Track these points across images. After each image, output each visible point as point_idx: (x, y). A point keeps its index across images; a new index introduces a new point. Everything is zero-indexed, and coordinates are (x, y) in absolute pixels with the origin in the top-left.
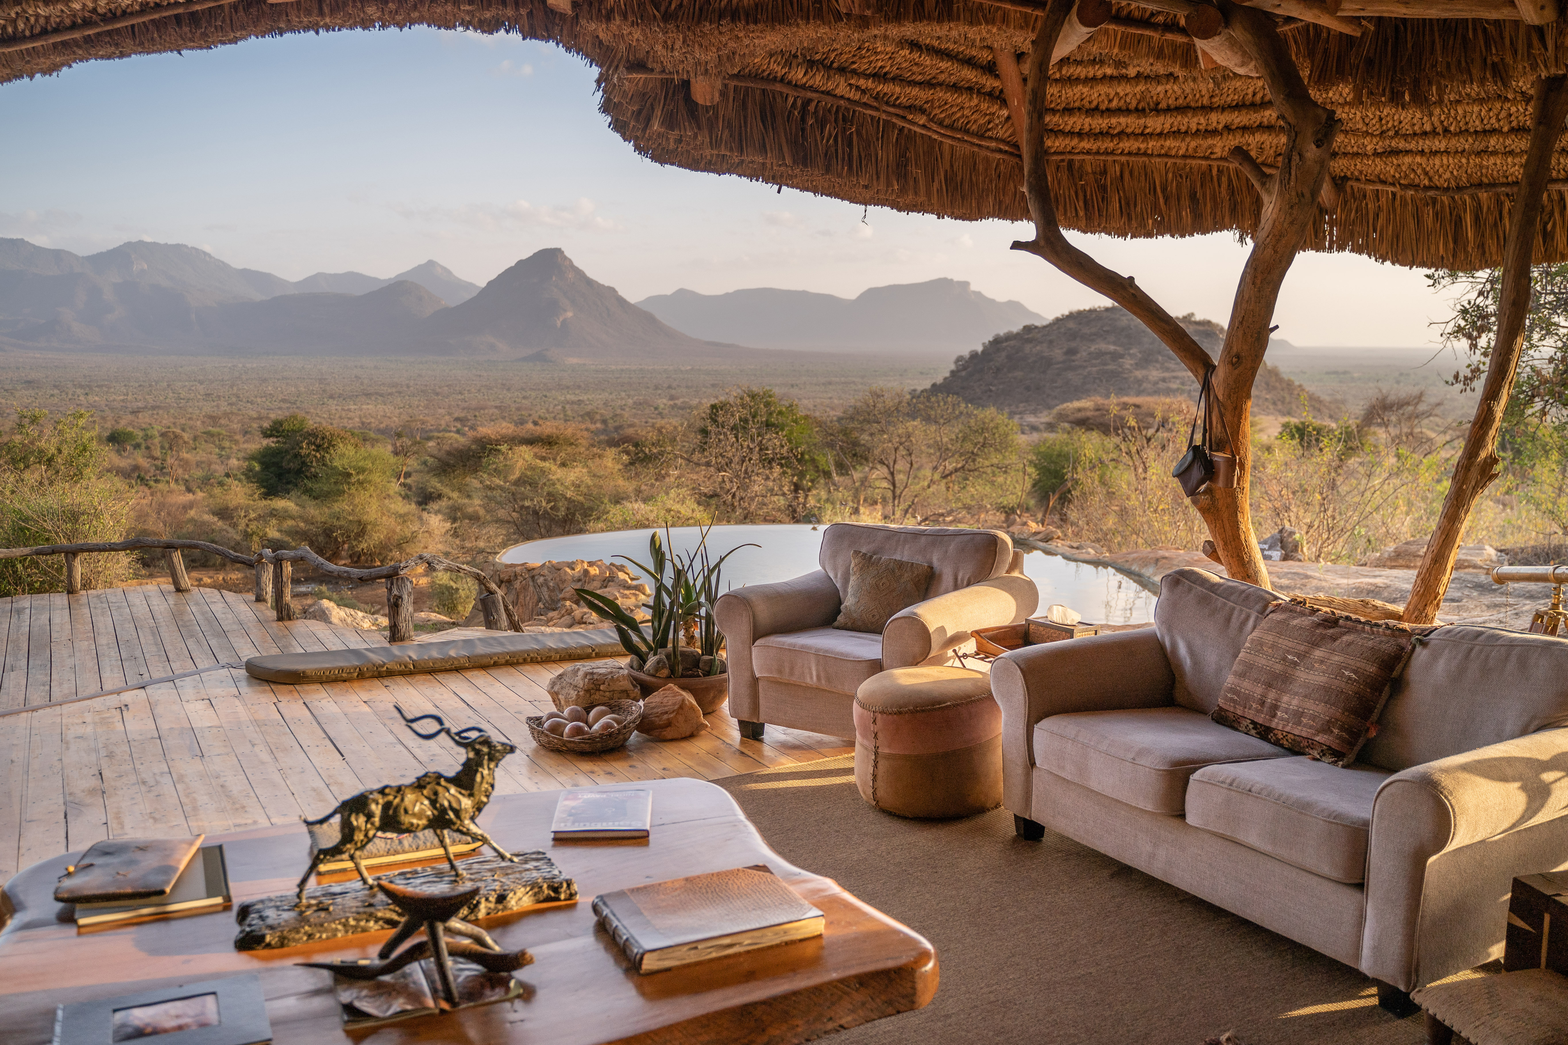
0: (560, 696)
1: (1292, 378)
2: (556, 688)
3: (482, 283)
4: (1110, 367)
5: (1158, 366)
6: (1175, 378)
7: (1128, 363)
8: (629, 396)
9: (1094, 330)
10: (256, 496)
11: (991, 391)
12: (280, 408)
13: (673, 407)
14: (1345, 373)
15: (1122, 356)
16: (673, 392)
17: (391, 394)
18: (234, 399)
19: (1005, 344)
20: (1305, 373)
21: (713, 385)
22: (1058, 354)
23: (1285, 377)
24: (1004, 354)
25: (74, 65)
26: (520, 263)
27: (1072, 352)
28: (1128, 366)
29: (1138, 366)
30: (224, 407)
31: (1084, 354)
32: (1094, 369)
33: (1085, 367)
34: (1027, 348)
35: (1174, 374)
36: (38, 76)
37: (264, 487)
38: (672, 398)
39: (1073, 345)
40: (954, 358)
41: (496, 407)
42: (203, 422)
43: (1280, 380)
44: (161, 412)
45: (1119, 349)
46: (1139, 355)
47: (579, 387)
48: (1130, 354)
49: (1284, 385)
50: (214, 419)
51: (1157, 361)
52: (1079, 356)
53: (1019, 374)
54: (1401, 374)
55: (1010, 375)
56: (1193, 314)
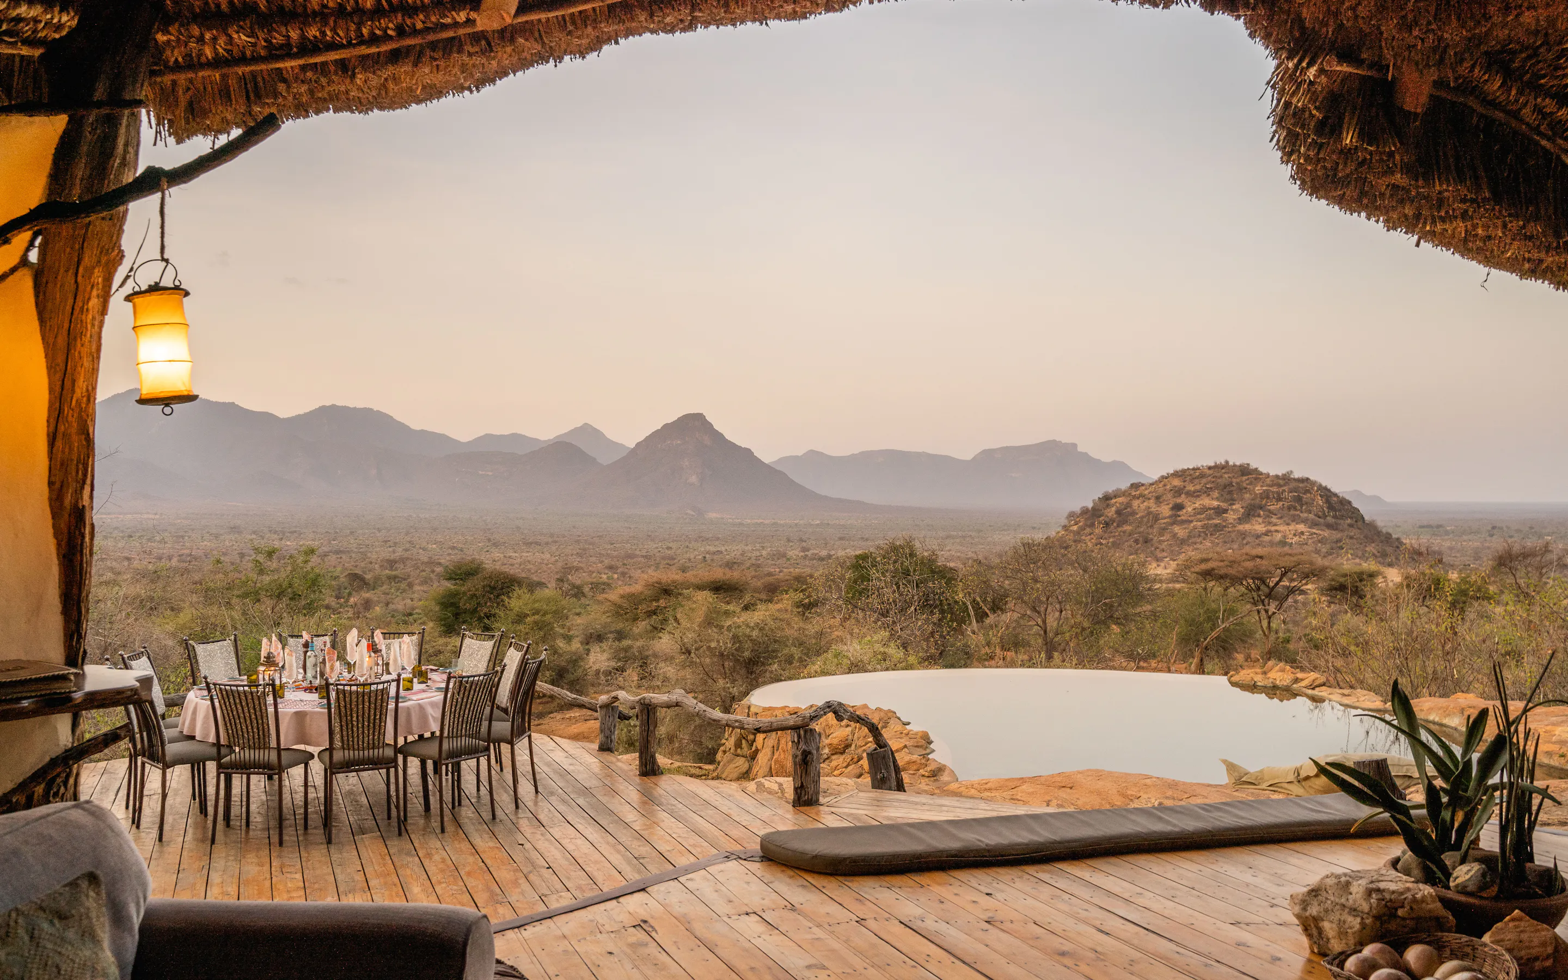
0: (1326, 925)
1: (1390, 531)
2: (1314, 910)
3: (632, 445)
4: (1217, 521)
5: (1260, 520)
6: (1277, 531)
7: (1231, 517)
8: (763, 548)
9: (1198, 487)
10: (436, 634)
11: (1101, 544)
12: (449, 554)
13: (805, 557)
14: (1439, 526)
15: (1225, 511)
16: (804, 544)
17: (547, 543)
18: (408, 546)
19: (1114, 501)
20: (1399, 527)
21: (841, 539)
22: (1165, 510)
23: (1384, 531)
24: (1114, 509)
25: (622, 41)
26: (666, 426)
27: (1179, 507)
28: (1231, 521)
29: (1241, 520)
30: (399, 552)
31: (1190, 509)
32: (1199, 523)
33: (1192, 521)
34: (1135, 503)
35: (1277, 528)
36: (567, 58)
37: (444, 625)
38: (804, 550)
39: (1179, 501)
40: (1066, 515)
41: (643, 556)
42: (381, 566)
43: (1379, 533)
44: (344, 557)
45: (1224, 505)
46: (1241, 510)
47: (718, 539)
48: (1232, 510)
49: (1383, 538)
50: (392, 563)
51: (1259, 516)
52: (1184, 511)
53: (1127, 528)
54: (1494, 528)
55: (1120, 529)
56: (1291, 472)
